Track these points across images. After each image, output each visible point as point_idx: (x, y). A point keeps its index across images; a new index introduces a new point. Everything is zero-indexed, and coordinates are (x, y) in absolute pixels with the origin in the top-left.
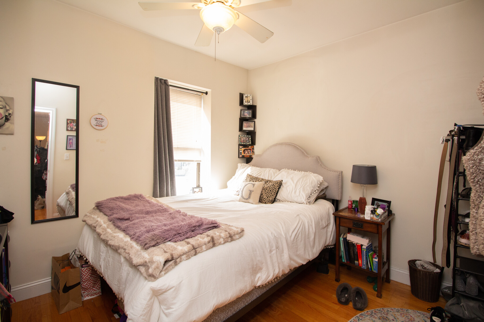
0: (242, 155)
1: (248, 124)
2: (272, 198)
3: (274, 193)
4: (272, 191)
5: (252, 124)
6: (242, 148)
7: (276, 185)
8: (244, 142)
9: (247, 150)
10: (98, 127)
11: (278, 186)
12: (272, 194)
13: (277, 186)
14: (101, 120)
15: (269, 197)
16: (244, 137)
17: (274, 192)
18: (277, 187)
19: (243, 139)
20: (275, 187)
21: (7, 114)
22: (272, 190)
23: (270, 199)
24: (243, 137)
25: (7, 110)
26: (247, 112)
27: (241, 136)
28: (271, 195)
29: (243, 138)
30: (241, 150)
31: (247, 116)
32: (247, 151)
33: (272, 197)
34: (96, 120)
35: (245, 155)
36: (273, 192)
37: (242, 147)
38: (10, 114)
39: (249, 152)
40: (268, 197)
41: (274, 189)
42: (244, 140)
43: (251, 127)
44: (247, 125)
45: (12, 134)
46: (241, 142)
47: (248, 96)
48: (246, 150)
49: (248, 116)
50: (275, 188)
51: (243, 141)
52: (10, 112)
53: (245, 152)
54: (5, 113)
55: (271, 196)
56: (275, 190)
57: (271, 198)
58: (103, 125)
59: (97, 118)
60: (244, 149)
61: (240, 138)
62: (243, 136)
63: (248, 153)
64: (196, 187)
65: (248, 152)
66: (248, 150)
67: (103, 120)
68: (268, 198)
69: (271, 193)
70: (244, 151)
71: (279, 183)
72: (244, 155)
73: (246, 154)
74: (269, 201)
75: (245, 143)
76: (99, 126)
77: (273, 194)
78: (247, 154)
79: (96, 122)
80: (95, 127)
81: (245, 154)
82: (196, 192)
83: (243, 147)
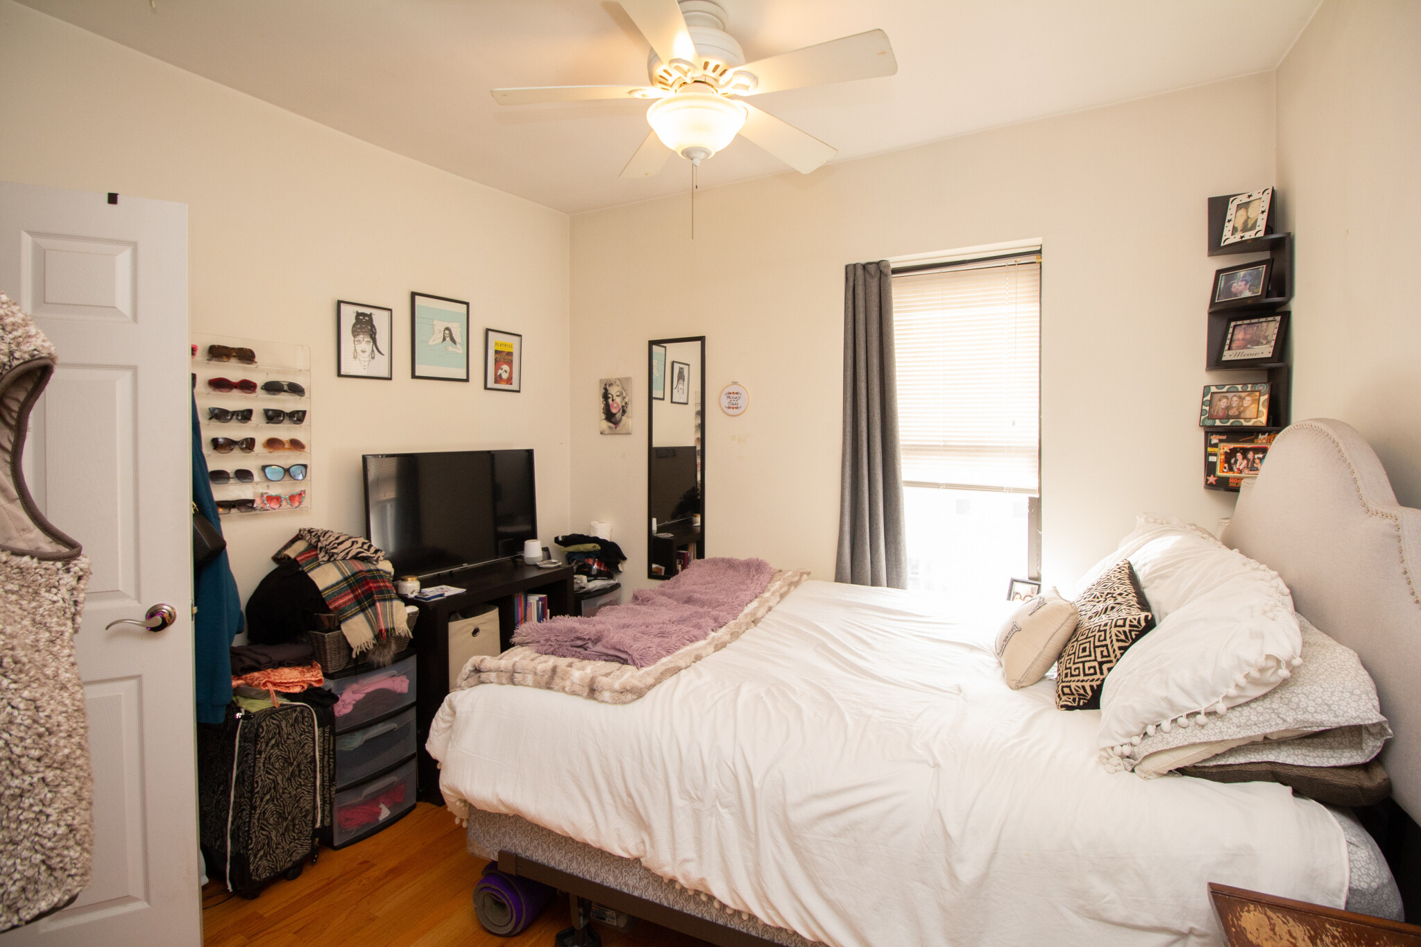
0: (1219, 473)
1: (1252, 331)
2: (1080, 684)
3: (1096, 664)
4: (1090, 652)
5: (1271, 328)
6: (1221, 445)
7: (1114, 630)
8: (1228, 417)
9: (1244, 452)
10: (731, 410)
11: (1123, 637)
12: (1087, 665)
13: (1114, 638)
14: (735, 396)
15: (1072, 676)
16: (1230, 395)
17: (1095, 660)
18: (1118, 641)
19: (1224, 403)
20: (1105, 640)
21: (624, 404)
22: (1090, 648)
23: (1073, 685)
24: (1227, 392)
25: (624, 398)
26: (1244, 276)
27: (1213, 389)
28: (1078, 668)
29: (1224, 400)
30: (1215, 455)
31: (1241, 292)
32: (1245, 457)
33: (1081, 677)
34: (729, 397)
35: (1234, 478)
36: (1093, 658)
37: (1221, 441)
38: (626, 403)
39: (1257, 461)
40: (1069, 675)
41: (1098, 647)
42: (1228, 408)
43: (1264, 342)
44: (1248, 337)
45: (629, 434)
46: (1208, 418)
47: (1251, 199)
48: (1239, 455)
49: (1247, 294)
50: (1104, 643)
51: (1221, 414)
52: (626, 400)
53: (1233, 461)
54: (622, 402)
55: (1079, 675)
56: (1102, 652)
57: (1075, 683)
58: (739, 406)
59: (730, 393)
60: (1227, 447)
61: (1208, 398)
62: (1225, 390)
63: (1252, 466)
64: (1026, 579)
65: (1248, 460)
66: (1250, 455)
67: (739, 395)
68: (1066, 679)
69: (1083, 662)
70: (1229, 456)
71: (1130, 626)
72: (1230, 474)
73: (1240, 471)
74: (1067, 691)
75: (1231, 421)
76: (733, 408)
77: (1089, 668)
78: (1246, 471)
79: (729, 400)
80: (726, 410)
81: (1231, 469)
82: (1018, 596)
83: (1224, 437)
